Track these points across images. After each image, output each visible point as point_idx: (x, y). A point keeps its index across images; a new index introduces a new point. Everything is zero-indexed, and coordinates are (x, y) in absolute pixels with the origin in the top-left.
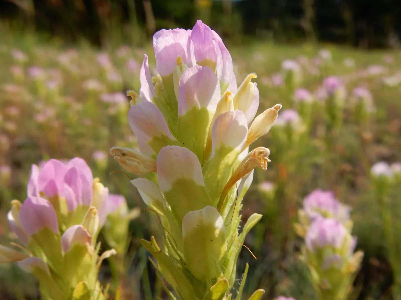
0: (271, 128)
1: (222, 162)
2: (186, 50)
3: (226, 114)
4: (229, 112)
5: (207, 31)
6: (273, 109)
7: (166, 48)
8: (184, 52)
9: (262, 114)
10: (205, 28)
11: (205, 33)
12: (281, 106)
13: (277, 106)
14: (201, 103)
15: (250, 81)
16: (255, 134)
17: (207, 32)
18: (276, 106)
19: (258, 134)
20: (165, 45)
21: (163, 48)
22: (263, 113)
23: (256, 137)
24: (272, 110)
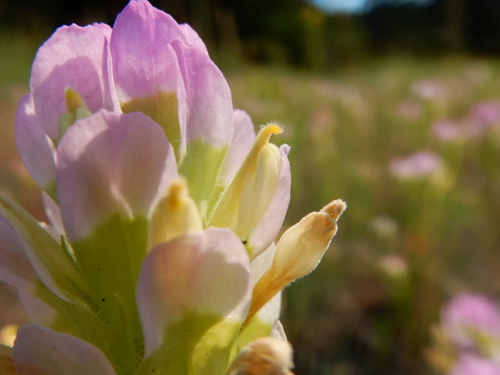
0: (322, 260)
1: (198, 346)
2: (100, 73)
3: (174, 243)
4: (183, 237)
5: (165, 24)
6: (323, 212)
7: (57, 71)
8: (97, 78)
9: (296, 225)
10: (160, 20)
11: (158, 32)
12: (344, 206)
13: (334, 206)
14: (133, 205)
15: (268, 141)
16: (285, 271)
17: (166, 28)
18: (331, 204)
19: (289, 274)
20: (55, 64)
21: (51, 70)
22: (300, 222)
23: (289, 279)
24: (321, 216)
